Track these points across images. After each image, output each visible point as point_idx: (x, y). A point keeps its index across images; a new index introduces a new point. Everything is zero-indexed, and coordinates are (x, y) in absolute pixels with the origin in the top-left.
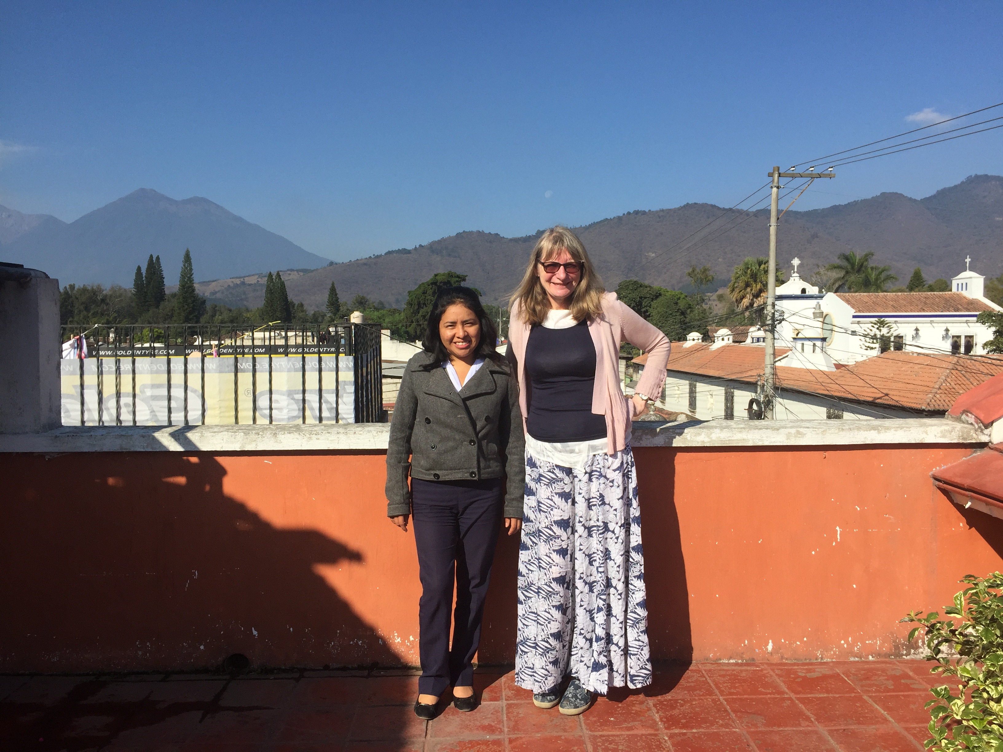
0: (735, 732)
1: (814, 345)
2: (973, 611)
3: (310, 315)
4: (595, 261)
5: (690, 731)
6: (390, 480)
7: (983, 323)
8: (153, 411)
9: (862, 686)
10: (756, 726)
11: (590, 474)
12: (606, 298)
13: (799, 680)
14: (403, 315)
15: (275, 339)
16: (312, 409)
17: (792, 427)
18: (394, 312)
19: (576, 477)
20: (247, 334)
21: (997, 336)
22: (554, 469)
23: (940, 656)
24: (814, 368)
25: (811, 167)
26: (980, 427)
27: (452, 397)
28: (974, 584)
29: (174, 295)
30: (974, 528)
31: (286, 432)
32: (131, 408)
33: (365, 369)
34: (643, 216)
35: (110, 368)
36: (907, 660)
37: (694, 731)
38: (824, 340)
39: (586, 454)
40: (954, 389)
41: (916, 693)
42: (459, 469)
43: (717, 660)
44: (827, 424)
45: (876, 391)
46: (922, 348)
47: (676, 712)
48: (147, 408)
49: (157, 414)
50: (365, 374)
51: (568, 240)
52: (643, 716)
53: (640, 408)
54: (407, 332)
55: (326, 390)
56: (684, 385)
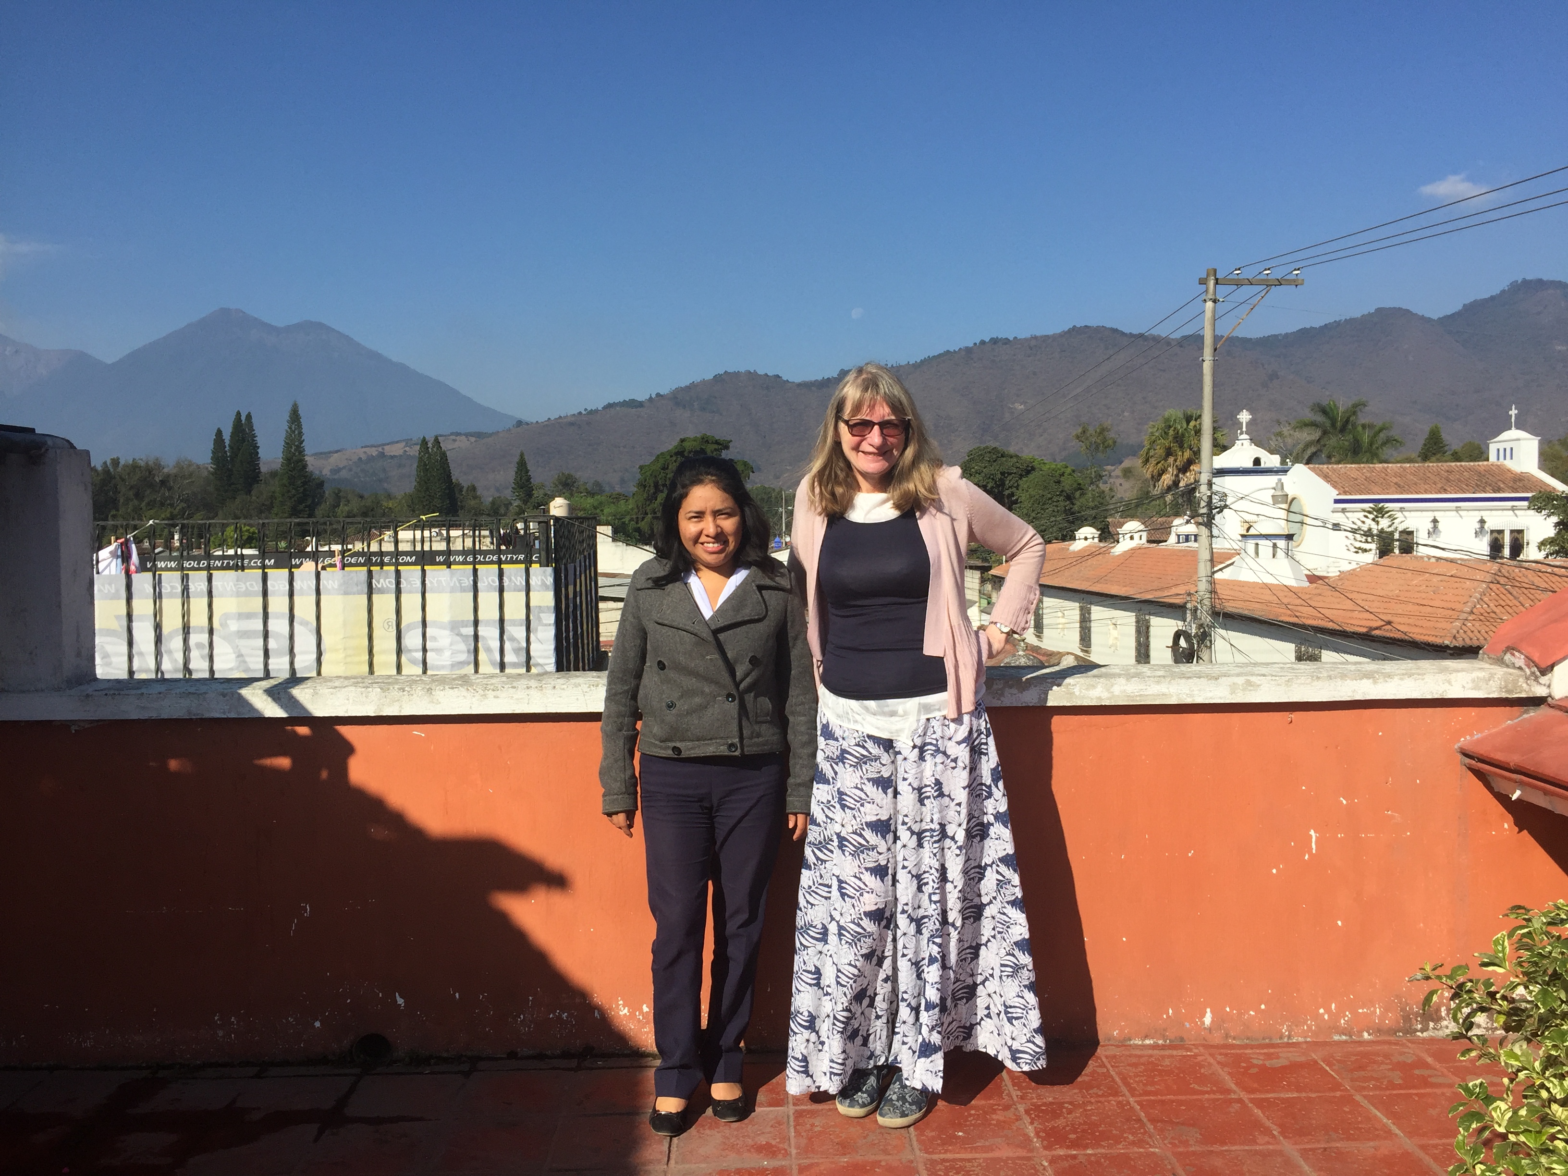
0: (1154, 1153)
1: (1275, 545)
2: (1523, 962)
3: (487, 503)
4: (928, 420)
5: (1082, 1152)
6: (606, 757)
7: (1539, 510)
8: (240, 655)
9: (1352, 1080)
10: (1186, 1143)
11: (922, 749)
12: (946, 474)
13: (1254, 1071)
14: (631, 504)
15: (431, 541)
16: (489, 650)
17: (1238, 675)
18: (617, 498)
19: (899, 753)
20: (388, 533)
21: (1560, 530)
22: (866, 742)
23: (1475, 1031)
24: (1276, 582)
25: (1266, 270)
26: (1533, 673)
27: (697, 628)
28: (1524, 919)
29: (273, 474)
30: (1525, 831)
31: (447, 687)
32: (206, 651)
33: (571, 588)
34: (1005, 347)
35: (172, 587)
36: (1424, 1039)
37: (1089, 1152)
38: (1289, 537)
39: (915, 718)
40: (1495, 613)
41: (1438, 1091)
42: (711, 739)
43: (1125, 1040)
44: (1293, 669)
45: (1372, 617)
46: (1443, 549)
47: (1060, 1122)
48: (231, 651)
49: (247, 659)
50: (571, 596)
51: (886, 385)
52: (1009, 1129)
53: (997, 646)
54: (638, 530)
55: (510, 620)
56: (1072, 610)
